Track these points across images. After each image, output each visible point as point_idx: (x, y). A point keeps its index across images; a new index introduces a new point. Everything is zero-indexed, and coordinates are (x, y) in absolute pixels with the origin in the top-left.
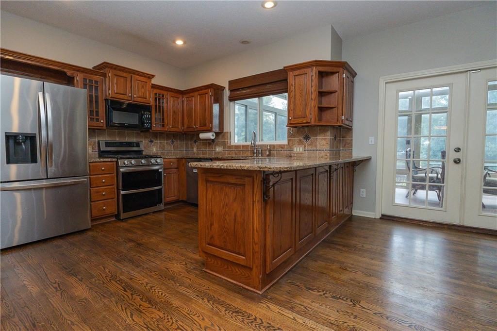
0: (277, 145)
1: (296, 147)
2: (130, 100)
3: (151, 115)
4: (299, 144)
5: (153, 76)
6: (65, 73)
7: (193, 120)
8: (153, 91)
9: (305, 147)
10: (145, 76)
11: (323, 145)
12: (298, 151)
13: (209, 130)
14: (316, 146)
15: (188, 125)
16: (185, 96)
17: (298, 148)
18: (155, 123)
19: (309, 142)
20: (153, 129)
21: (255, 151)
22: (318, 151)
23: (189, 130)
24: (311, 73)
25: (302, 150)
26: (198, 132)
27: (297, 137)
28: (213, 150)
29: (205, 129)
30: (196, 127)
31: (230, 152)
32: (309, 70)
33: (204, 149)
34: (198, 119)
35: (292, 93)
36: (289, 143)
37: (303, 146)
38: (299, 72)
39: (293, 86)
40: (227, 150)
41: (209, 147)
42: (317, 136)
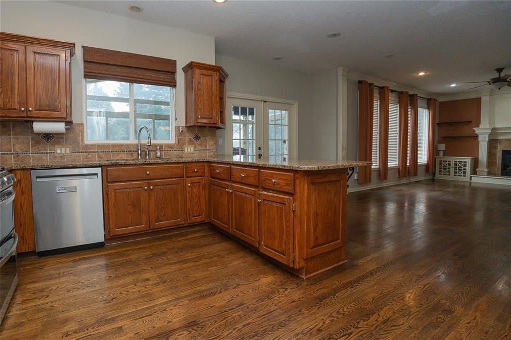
0: (165, 145)
1: (186, 147)
4: (189, 144)
9: (195, 147)
11: (212, 145)
12: (189, 151)
13: (65, 118)
14: (206, 146)
17: (189, 148)
19: (199, 141)
21: (140, 152)
22: (207, 151)
24: (216, 77)
25: (192, 150)
26: (30, 119)
27: (188, 137)
28: (47, 153)
29: (52, 116)
30: (27, 110)
31: (89, 154)
32: (215, 73)
33: (22, 150)
34: (33, 97)
35: (199, 91)
36: (179, 142)
37: (193, 146)
38: (205, 72)
39: (200, 84)
40: (82, 152)
41: (36, 148)
42: (206, 137)
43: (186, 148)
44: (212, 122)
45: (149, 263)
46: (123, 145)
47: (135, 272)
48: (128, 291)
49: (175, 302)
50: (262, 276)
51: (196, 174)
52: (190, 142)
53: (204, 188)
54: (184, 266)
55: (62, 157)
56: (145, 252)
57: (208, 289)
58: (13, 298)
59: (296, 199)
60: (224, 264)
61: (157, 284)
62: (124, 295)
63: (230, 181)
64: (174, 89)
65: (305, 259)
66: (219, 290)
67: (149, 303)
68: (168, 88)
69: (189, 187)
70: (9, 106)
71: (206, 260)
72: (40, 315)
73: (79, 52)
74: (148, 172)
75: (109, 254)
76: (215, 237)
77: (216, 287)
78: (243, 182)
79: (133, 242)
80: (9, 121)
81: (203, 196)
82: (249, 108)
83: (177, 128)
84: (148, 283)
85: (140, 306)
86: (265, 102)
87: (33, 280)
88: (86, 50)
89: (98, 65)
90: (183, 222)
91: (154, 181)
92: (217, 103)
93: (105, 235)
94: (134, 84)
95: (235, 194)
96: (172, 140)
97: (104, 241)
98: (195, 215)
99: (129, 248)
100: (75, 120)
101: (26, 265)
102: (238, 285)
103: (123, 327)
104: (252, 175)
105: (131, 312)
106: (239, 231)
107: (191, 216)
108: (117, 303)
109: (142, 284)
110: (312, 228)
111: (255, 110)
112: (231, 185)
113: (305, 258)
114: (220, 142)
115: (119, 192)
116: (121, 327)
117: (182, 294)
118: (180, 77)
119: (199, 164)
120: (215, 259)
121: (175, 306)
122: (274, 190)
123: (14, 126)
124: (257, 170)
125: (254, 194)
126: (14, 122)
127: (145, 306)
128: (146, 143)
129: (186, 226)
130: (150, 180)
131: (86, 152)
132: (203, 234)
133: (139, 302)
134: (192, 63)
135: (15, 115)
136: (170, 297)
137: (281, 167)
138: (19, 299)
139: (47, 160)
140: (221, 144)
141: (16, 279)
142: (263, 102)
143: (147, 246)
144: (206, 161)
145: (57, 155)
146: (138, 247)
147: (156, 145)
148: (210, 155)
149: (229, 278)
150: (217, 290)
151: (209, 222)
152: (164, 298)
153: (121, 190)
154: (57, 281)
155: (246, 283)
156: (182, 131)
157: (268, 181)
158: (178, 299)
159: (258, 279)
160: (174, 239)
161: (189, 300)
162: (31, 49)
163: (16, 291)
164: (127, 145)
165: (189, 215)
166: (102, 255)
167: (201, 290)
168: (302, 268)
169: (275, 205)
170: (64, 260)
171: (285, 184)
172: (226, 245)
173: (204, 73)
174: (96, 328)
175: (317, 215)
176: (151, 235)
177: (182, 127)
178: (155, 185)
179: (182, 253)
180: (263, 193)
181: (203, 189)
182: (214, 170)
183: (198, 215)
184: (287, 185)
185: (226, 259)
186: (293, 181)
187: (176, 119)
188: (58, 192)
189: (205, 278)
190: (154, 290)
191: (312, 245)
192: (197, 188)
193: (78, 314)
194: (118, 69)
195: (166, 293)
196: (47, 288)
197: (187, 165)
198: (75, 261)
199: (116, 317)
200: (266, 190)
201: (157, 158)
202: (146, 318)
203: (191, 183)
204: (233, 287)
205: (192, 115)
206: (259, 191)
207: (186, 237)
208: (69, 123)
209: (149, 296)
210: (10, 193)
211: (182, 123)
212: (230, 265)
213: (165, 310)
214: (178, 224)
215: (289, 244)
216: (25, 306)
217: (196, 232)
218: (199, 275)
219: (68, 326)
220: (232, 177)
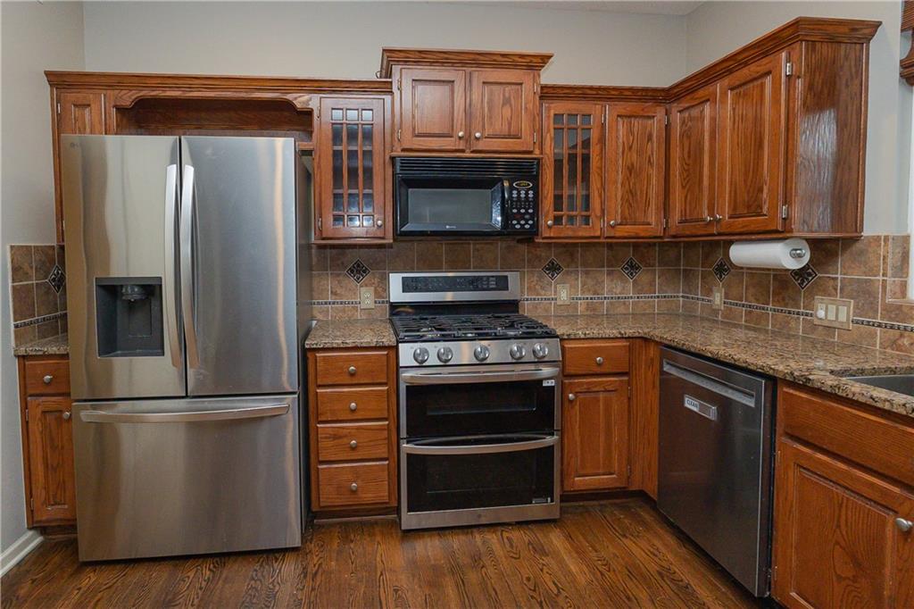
2: (463, 151)
3: (536, 189)
5: (545, 59)
6: (289, 105)
7: (706, 193)
8: (549, 109)
10: (515, 66)
13: (777, 232)
15: (684, 213)
16: (675, 107)
18: (552, 214)
20: (546, 234)
23: (688, 229)
26: (723, 239)
28: (798, 314)
29: (752, 227)
30: (715, 220)
31: (902, 336)
33: (758, 301)
40: (880, 325)
41: (780, 298)
55: (830, 328)
131: (892, 327)
145: (817, 321)
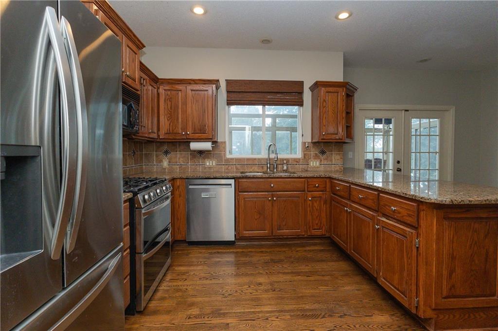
0: (292, 159)
4: (315, 159)
9: (321, 161)
11: (338, 160)
12: (314, 165)
13: (210, 139)
14: (331, 161)
15: (169, 130)
16: (162, 87)
17: (315, 163)
19: (325, 156)
21: (269, 166)
22: (333, 166)
24: (342, 93)
25: (318, 164)
26: (188, 140)
27: (313, 152)
28: (200, 165)
29: (202, 137)
30: (186, 134)
31: (229, 166)
32: (341, 89)
33: (183, 162)
34: (190, 123)
35: (324, 109)
36: (304, 157)
37: (319, 160)
38: (331, 89)
39: (325, 102)
40: (224, 165)
41: (193, 161)
42: (332, 151)
43: (312, 162)
44: (338, 138)
45: (266, 268)
46: (255, 159)
47: (252, 274)
48: (242, 291)
49: (277, 314)
50: (376, 312)
51: (318, 189)
52: (316, 157)
53: (325, 202)
54: (296, 278)
55: (210, 168)
56: (265, 256)
57: (312, 310)
58: (165, 275)
59: (420, 235)
60: (336, 286)
61: (267, 291)
62: (239, 294)
63: (349, 199)
64: (301, 108)
65: (434, 310)
66: (323, 314)
67: (255, 308)
68: (296, 107)
69: (310, 200)
70: (175, 131)
71: (317, 278)
72: (177, 294)
73: (223, 85)
74: (272, 185)
75: (237, 253)
76: (333, 254)
77: (320, 310)
78: (362, 203)
79: (258, 245)
80: (177, 142)
81: (324, 211)
82: (385, 119)
83: (304, 143)
84: (260, 288)
85: (248, 309)
86: (407, 111)
87: (179, 264)
88: (228, 82)
89: (237, 93)
90: (304, 234)
91: (277, 193)
92: (343, 118)
93: (235, 235)
94: (266, 106)
95: (354, 215)
96: (299, 155)
97: (234, 240)
98: (316, 228)
99: (253, 250)
100: (220, 140)
101: (178, 250)
102: (345, 315)
103: (230, 325)
104: (371, 198)
105: (240, 312)
106: (357, 253)
107: (311, 229)
108: (231, 301)
109: (255, 288)
110: (445, 273)
111: (393, 120)
112: (350, 205)
113: (433, 307)
114: (350, 155)
115: (249, 201)
116: (228, 324)
117: (287, 308)
118: (307, 96)
119: (322, 180)
120: (326, 278)
121: (277, 318)
122: (394, 219)
123: (179, 146)
124: (376, 193)
125: (372, 218)
126: (179, 142)
127: (252, 310)
128: (274, 157)
129: (306, 238)
130: (274, 191)
131: (227, 165)
132: (322, 248)
133: (248, 304)
134: (317, 82)
135: (179, 138)
136: (276, 307)
137: (402, 195)
138: (168, 277)
139: (200, 171)
140: (351, 157)
141: (169, 260)
142: (403, 111)
143: (268, 250)
144: (328, 177)
145: (206, 166)
146: (260, 250)
147: (283, 160)
148: (336, 169)
149: (338, 304)
150: (321, 314)
151: (329, 237)
152: (269, 306)
153: (249, 199)
154: (195, 268)
155: (355, 315)
156: (308, 147)
157: (387, 207)
158: (282, 311)
159: (370, 314)
160: (293, 248)
161: (291, 316)
162: (189, 87)
163: (167, 270)
164: (259, 159)
165: (310, 227)
166: (231, 252)
167: (305, 308)
168: (430, 319)
169: (395, 235)
170: (204, 251)
171: (406, 214)
172: (343, 265)
173: (329, 91)
174: (210, 319)
175: (453, 258)
176: (274, 241)
177: (308, 143)
178: (278, 197)
179: (297, 265)
180: (382, 219)
181: (324, 204)
182: (335, 187)
183: (318, 228)
184: (409, 215)
185: (339, 281)
186: (416, 213)
187: (303, 135)
188: (203, 197)
189: (314, 296)
190: (263, 296)
191: (445, 293)
192: (317, 202)
193: (201, 301)
194: (253, 95)
195: (273, 303)
196: (187, 273)
197: (308, 180)
198: (211, 253)
199: (227, 313)
200: (385, 216)
201: (284, 171)
202: (249, 321)
203: (312, 197)
204: (339, 315)
205: (317, 132)
206: (378, 216)
207: (304, 249)
208: (215, 143)
209: (257, 301)
210: (167, 198)
211: (309, 139)
212: (343, 289)
213: (267, 319)
214: (298, 234)
215: (411, 285)
216: (170, 284)
217: (315, 244)
218: (308, 292)
219: (192, 310)
220: (351, 196)
